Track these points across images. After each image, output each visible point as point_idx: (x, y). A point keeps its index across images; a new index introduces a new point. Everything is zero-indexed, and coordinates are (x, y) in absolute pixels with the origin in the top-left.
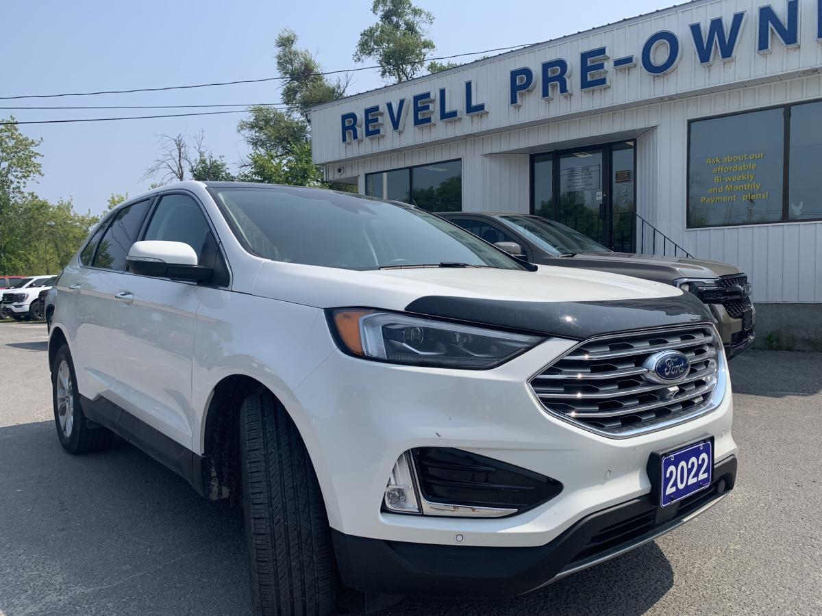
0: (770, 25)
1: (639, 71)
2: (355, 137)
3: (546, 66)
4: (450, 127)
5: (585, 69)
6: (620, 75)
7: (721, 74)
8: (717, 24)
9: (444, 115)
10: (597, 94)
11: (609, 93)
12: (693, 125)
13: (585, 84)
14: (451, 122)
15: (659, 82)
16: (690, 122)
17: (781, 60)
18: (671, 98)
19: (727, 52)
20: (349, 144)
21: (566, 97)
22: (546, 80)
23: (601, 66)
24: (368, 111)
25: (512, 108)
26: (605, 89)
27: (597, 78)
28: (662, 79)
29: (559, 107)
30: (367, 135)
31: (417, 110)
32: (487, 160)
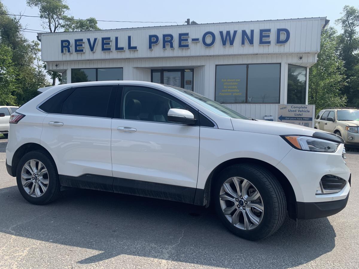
0: (245, 37)
1: (200, 44)
2: (69, 51)
3: (164, 36)
4: (119, 53)
5: (180, 40)
6: (193, 45)
7: (229, 50)
8: (228, 33)
9: (117, 48)
10: (184, 51)
11: (189, 50)
12: (217, 66)
13: (180, 46)
14: (120, 52)
15: (208, 50)
16: (216, 65)
17: (248, 49)
18: (210, 56)
19: (232, 43)
20: (64, 54)
21: (172, 50)
22: (164, 42)
23: (187, 40)
24: (76, 41)
25: (149, 50)
26: (188, 49)
27: (184, 44)
28: (208, 49)
29: (169, 53)
30: (75, 51)
31: (103, 44)
32: (135, 70)
